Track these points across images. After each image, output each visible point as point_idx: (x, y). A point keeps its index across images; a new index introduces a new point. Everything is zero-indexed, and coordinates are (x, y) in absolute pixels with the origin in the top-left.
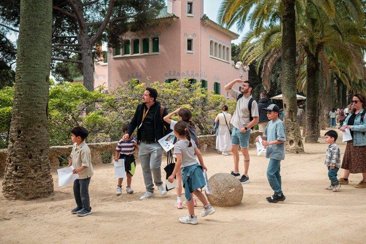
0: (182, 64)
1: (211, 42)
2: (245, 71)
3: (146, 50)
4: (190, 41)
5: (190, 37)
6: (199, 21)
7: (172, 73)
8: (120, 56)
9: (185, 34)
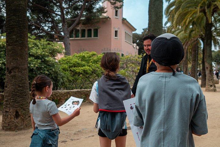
0: (112, 44)
1: (125, 32)
2: (137, 49)
3: (90, 35)
4: (116, 32)
5: (116, 29)
6: (121, 21)
7: (106, 50)
8: (73, 38)
9: (114, 28)
